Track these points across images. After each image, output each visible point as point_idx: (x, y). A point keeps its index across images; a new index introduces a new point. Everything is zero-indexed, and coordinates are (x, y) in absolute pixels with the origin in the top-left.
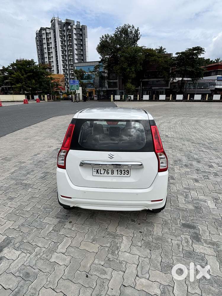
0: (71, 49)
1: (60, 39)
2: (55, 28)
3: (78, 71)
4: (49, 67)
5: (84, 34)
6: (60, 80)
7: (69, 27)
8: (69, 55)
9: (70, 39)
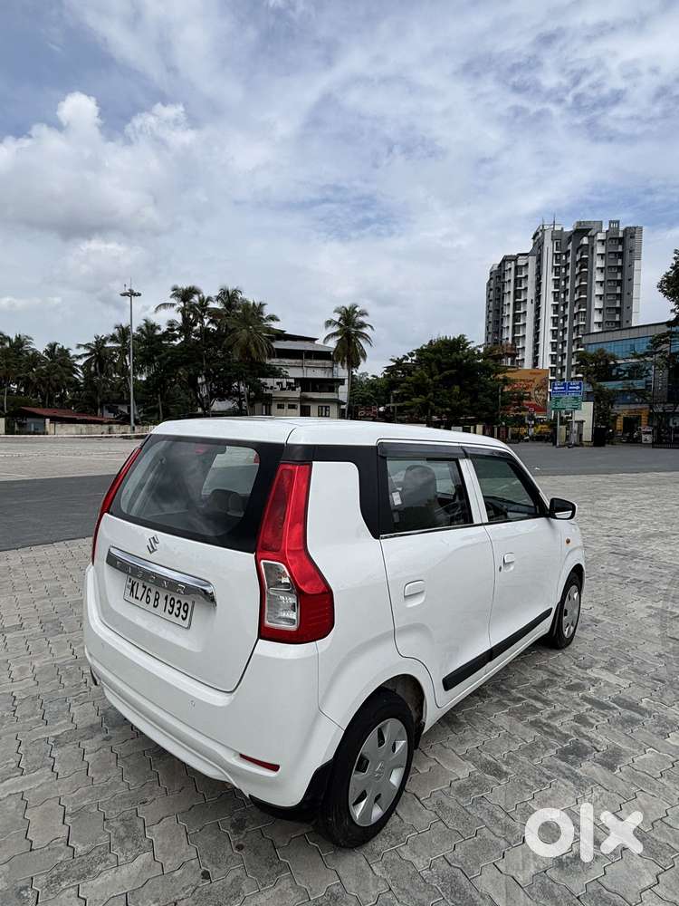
0: (585, 296)
1: (552, 276)
2: (542, 251)
3: (592, 358)
4: (509, 352)
5: (631, 251)
6: (534, 385)
7: (585, 241)
8: (575, 314)
9: (584, 270)
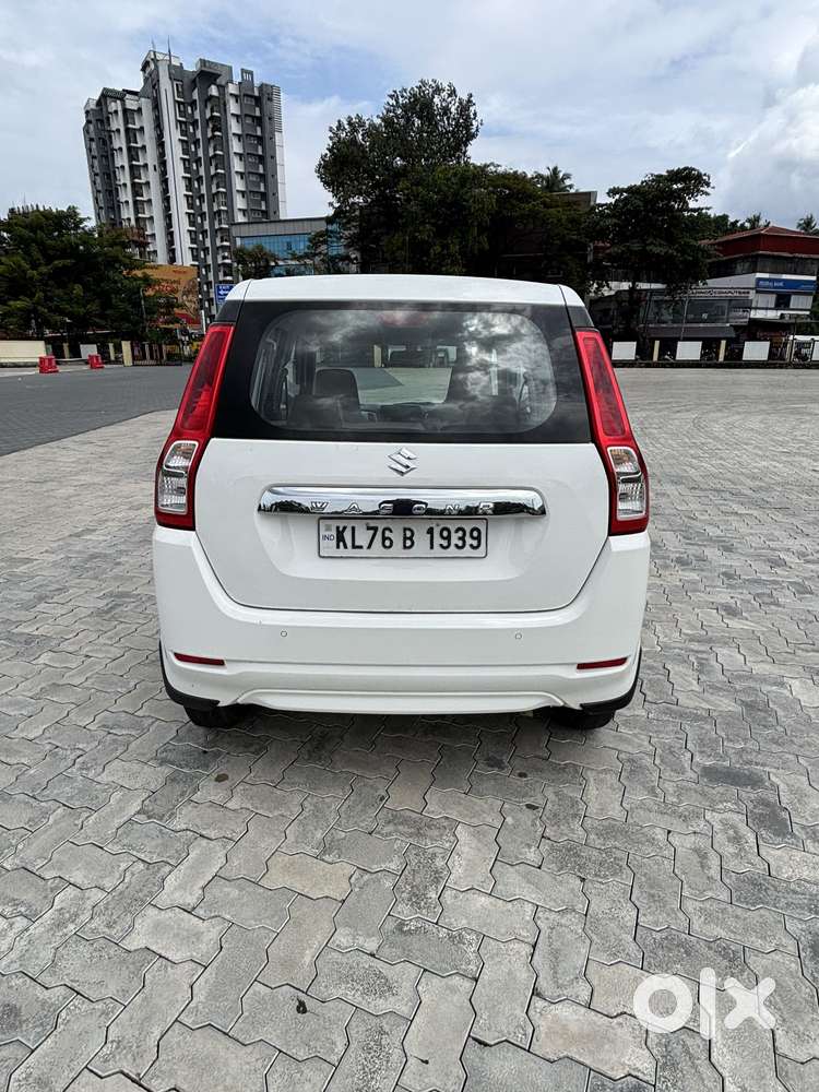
0: (222, 171)
1: (177, 135)
2: (158, 92)
3: (250, 255)
4: (136, 238)
5: (270, 119)
6: (181, 288)
7: (214, 91)
8: (214, 195)
9: (217, 133)
